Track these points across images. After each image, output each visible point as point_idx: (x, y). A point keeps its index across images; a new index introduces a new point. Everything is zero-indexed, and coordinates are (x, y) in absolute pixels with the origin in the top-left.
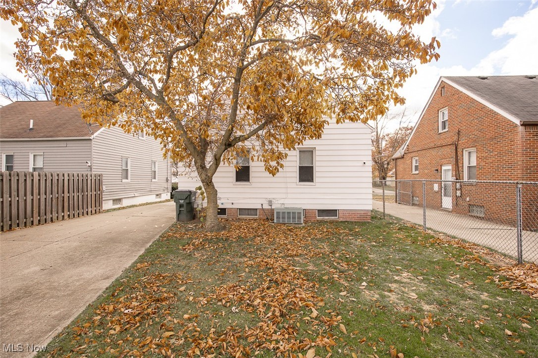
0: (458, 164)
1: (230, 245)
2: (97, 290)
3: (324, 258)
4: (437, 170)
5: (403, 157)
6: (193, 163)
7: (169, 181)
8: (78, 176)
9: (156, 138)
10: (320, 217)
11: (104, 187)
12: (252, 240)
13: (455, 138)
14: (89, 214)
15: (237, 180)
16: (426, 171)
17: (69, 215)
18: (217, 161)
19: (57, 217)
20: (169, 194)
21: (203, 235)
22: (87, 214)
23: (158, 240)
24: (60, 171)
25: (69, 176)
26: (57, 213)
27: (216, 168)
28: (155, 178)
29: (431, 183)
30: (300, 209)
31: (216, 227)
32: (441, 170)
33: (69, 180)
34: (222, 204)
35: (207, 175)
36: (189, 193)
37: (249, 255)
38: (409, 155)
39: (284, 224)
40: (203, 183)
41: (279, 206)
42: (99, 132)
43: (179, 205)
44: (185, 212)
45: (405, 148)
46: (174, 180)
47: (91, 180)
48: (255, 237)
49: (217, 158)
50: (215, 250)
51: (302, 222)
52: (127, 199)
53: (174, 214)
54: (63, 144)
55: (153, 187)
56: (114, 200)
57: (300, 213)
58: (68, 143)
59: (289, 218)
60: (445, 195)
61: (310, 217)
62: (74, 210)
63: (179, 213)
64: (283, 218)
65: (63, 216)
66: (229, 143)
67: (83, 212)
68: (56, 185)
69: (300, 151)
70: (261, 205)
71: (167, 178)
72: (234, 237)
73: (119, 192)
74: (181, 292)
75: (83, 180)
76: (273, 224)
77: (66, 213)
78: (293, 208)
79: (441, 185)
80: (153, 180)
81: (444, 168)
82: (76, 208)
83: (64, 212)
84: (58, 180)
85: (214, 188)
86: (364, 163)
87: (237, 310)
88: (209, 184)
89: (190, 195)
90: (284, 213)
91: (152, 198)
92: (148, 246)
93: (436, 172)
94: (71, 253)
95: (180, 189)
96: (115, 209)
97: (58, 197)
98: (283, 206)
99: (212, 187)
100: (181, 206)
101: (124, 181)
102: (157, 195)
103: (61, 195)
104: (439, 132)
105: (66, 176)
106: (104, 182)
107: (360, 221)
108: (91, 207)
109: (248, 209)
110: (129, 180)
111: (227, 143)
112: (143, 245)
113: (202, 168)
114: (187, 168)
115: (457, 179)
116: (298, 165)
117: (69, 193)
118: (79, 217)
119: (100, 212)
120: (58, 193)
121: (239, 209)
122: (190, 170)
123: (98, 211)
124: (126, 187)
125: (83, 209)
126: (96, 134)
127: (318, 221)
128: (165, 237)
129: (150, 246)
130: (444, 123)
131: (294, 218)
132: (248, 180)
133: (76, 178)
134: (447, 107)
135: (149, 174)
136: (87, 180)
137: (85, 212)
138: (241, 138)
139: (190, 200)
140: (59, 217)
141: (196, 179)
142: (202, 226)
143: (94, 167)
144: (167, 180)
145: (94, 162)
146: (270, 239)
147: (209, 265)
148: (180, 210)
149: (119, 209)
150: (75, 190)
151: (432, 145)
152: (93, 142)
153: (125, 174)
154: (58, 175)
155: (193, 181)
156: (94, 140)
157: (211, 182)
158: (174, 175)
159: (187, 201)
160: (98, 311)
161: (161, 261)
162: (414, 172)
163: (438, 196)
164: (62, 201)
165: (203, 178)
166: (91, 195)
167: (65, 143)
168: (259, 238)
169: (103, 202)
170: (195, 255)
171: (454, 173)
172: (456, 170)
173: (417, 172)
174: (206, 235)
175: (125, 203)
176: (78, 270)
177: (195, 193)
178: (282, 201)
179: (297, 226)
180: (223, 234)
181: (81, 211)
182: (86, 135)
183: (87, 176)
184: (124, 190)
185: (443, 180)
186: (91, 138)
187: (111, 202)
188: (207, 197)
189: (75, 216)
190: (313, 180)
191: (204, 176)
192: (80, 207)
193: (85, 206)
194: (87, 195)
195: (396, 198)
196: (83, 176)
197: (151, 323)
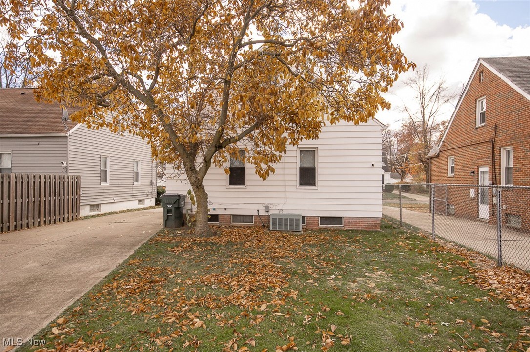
0: (495, 165)
1: (217, 248)
2: (97, 278)
3: (307, 259)
4: (474, 172)
5: (438, 156)
6: (182, 165)
7: (154, 185)
8: (55, 178)
9: (143, 138)
10: (323, 226)
11: (81, 191)
12: (242, 244)
13: (493, 134)
14: (65, 220)
15: (231, 184)
16: (462, 174)
17: (45, 221)
18: (207, 163)
19: (33, 223)
20: (154, 200)
21: (192, 240)
22: (64, 221)
23: (147, 244)
24: (36, 172)
25: (45, 178)
26: (33, 219)
27: (207, 170)
28: (137, 181)
29: (468, 188)
30: (298, 215)
31: (206, 233)
32: (478, 172)
33: (45, 182)
34: (214, 209)
35: (196, 178)
36: (178, 197)
37: (236, 256)
38: (445, 153)
39: (281, 231)
40: (192, 186)
41: (277, 212)
42: (75, 128)
43: (166, 210)
44: (173, 218)
45: (441, 144)
46: (160, 183)
47: (68, 182)
48: (245, 242)
49: (207, 160)
50: (203, 252)
51: (301, 229)
52: (106, 205)
53: (161, 221)
54: (35, 142)
55: (135, 191)
56: (91, 206)
57: (298, 220)
58: (40, 140)
59: (286, 225)
60: (482, 203)
61: (312, 224)
62: (50, 216)
63: (167, 219)
64: (280, 225)
65: (39, 222)
66: (219, 145)
67: (59, 219)
68: (32, 188)
69: (300, 151)
70: (257, 212)
71: (152, 180)
72: (224, 241)
73: (98, 197)
74: (171, 278)
75: (59, 182)
76: (269, 231)
77: (43, 219)
78: (291, 215)
79: (478, 191)
80: (135, 183)
81: (481, 170)
82: (52, 214)
83: (40, 218)
84: (34, 182)
85: (204, 191)
86: (373, 165)
87: (216, 287)
88: (199, 187)
89: (179, 199)
90: (280, 219)
91: (134, 205)
92: (137, 248)
93: (472, 174)
94: (62, 254)
95: (167, 193)
96: (92, 216)
97: (34, 201)
98: (281, 213)
99: (202, 191)
100: (169, 211)
101: (102, 183)
102: (140, 201)
103: (37, 198)
104: (477, 126)
105: (43, 178)
106: (82, 184)
107: (368, 230)
108: (68, 213)
109: (243, 215)
110: (108, 183)
111: (218, 144)
112: (131, 247)
113: (192, 170)
114: (176, 171)
115: (493, 184)
116: (298, 166)
117: (45, 196)
118: (55, 223)
119: (77, 219)
120: (34, 197)
121: (233, 215)
122: (179, 172)
123: (75, 218)
124: (105, 191)
125: (59, 214)
126: (72, 131)
127: (320, 229)
128: (153, 241)
129: (139, 248)
130: (483, 115)
131: (291, 225)
132: (243, 184)
133: (52, 181)
134: (485, 97)
135: (131, 175)
136: (64, 182)
137: (61, 218)
138: (232, 140)
139: (179, 205)
140: (35, 223)
141: (186, 182)
142: (191, 232)
143: (70, 168)
144: (152, 183)
145: (70, 162)
146: (260, 244)
147: (196, 262)
148: (168, 216)
149: (98, 216)
150: (52, 193)
151: (469, 141)
152: (69, 140)
153: (104, 175)
154: (34, 177)
155: (181, 184)
156: (70, 137)
157: (201, 184)
158: (159, 177)
159: (176, 206)
160: (104, 288)
161: (151, 259)
162: (450, 175)
163: (475, 203)
164: (38, 206)
165: (193, 181)
166: (68, 199)
167: (37, 140)
168: (249, 243)
169: (81, 207)
170: (183, 255)
171: (491, 177)
172: (492, 173)
173: (453, 175)
174: (195, 240)
175: (104, 209)
176: (75, 266)
177: (184, 197)
178: (280, 207)
179: (294, 233)
180: (212, 239)
181: (57, 217)
182: (61, 131)
183: (64, 178)
184: (103, 194)
185: (480, 184)
186: (67, 135)
187: (88, 208)
188: (197, 201)
189: (52, 222)
190: (315, 184)
191: (193, 179)
192: (57, 212)
193: (62, 212)
194: (64, 199)
195: (431, 206)
196: (59, 178)
197: (148, 293)
